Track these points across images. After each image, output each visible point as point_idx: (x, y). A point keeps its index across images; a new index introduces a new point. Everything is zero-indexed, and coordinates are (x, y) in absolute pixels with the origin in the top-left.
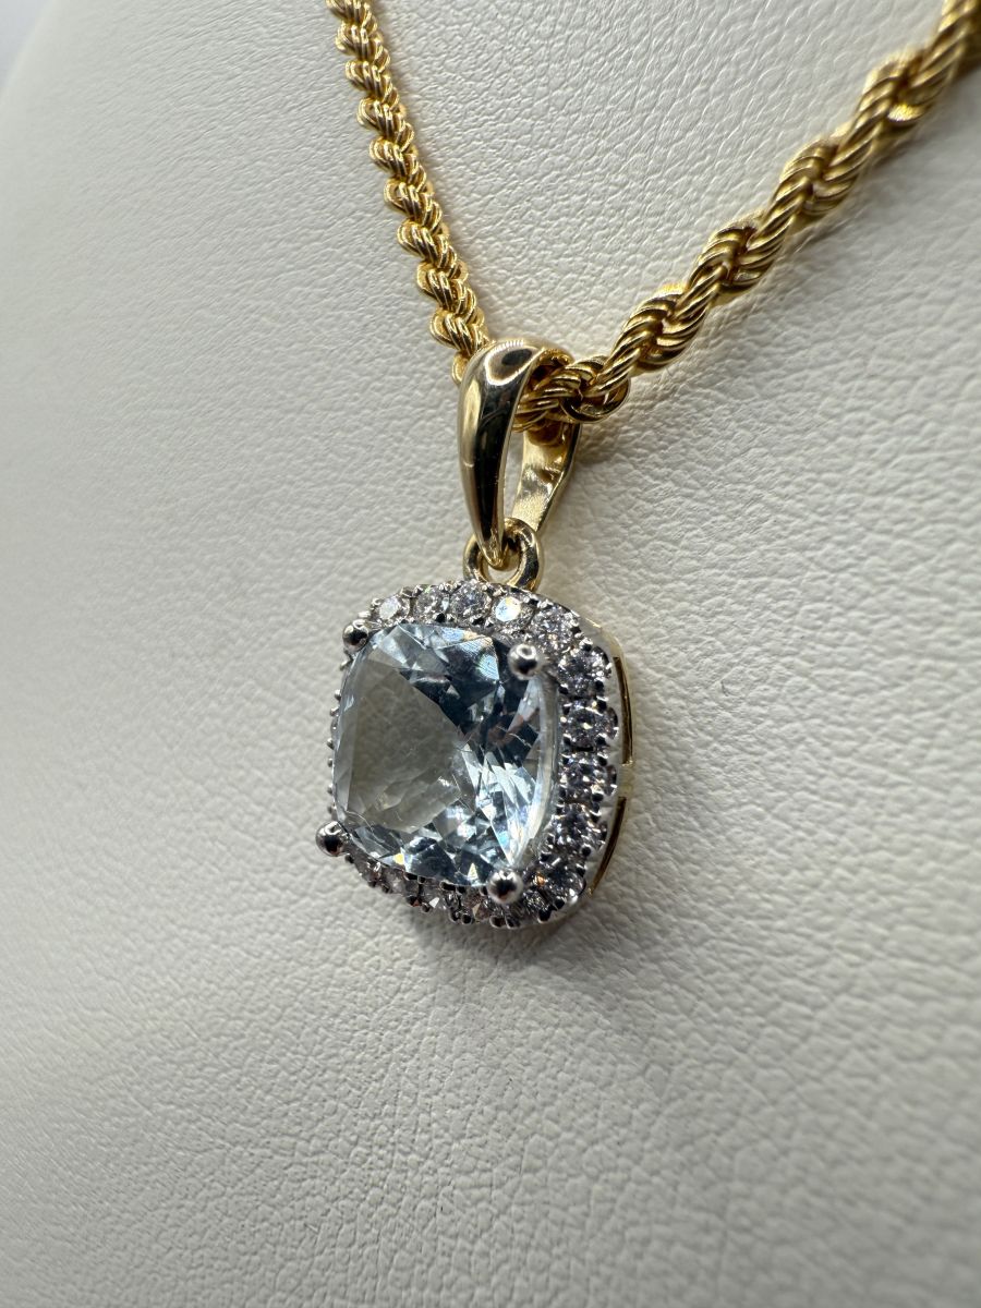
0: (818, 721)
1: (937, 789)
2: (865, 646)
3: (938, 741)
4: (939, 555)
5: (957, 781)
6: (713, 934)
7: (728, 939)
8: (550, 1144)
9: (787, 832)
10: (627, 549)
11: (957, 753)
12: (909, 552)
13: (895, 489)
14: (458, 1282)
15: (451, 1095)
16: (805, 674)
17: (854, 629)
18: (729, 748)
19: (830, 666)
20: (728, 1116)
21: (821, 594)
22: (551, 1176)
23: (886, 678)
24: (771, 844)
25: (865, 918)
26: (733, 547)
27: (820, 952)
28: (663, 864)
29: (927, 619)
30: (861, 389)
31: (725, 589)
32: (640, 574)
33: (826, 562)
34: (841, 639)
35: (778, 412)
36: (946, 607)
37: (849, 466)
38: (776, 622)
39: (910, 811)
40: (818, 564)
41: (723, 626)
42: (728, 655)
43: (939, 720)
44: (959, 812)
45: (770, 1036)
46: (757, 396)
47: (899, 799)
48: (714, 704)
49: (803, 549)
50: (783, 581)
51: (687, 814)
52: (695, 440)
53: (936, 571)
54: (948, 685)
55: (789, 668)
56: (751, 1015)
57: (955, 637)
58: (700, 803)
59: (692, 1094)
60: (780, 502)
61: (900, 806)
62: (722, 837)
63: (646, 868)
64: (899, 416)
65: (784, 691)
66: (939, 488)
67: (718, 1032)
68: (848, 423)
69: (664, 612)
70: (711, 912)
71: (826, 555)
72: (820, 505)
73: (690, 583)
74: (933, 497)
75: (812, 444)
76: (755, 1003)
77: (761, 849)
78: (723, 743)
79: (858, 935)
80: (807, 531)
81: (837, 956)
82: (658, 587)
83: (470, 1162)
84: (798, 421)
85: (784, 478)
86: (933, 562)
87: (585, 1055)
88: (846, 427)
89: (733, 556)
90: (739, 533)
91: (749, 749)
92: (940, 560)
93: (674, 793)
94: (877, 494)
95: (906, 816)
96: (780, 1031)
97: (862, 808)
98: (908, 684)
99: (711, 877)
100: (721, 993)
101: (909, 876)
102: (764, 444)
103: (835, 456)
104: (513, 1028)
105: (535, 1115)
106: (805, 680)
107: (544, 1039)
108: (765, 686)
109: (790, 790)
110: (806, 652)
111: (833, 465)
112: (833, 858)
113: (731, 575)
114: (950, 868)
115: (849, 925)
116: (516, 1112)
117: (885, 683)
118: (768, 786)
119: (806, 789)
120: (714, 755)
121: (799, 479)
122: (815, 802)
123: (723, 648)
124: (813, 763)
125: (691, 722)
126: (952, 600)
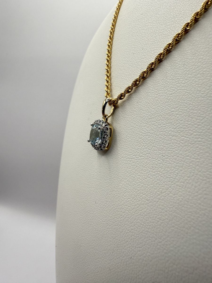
0: (125, 132)
1: (131, 140)
2: (130, 126)
3: (132, 135)
7: (116, 152)
9: (121, 142)
11: (133, 137)
13: (135, 111)
17: (130, 124)
18: (119, 134)
19: (127, 127)
20: (113, 168)
21: (128, 120)
22: (101, 173)
25: (125, 151)
27: (122, 154)
30: (135, 101)
31: (122, 119)
34: (128, 125)
36: (136, 123)
38: (125, 123)
39: (129, 141)
40: (129, 117)
41: (121, 122)
43: (133, 133)
48: (119, 130)
50: (126, 119)
55: (125, 127)
60: (127, 111)
64: (137, 104)
65: (124, 129)
69: (118, 120)
72: (130, 112)
73: (120, 118)
75: (131, 106)
77: (120, 144)
80: (129, 114)
82: (118, 118)
83: (96, 172)
84: (130, 103)
85: (128, 109)
86: (136, 118)
87: (105, 162)
88: (133, 104)
89: (123, 116)
90: (124, 114)
91: (121, 134)
96: (118, 161)
97: (127, 141)
98: (132, 130)
100: (115, 157)
101: (128, 147)
107: (103, 160)
109: (122, 139)
111: (132, 108)
112: (124, 145)
114: (131, 147)
116: (100, 167)
117: (130, 129)
122: (124, 140)
123: (121, 125)
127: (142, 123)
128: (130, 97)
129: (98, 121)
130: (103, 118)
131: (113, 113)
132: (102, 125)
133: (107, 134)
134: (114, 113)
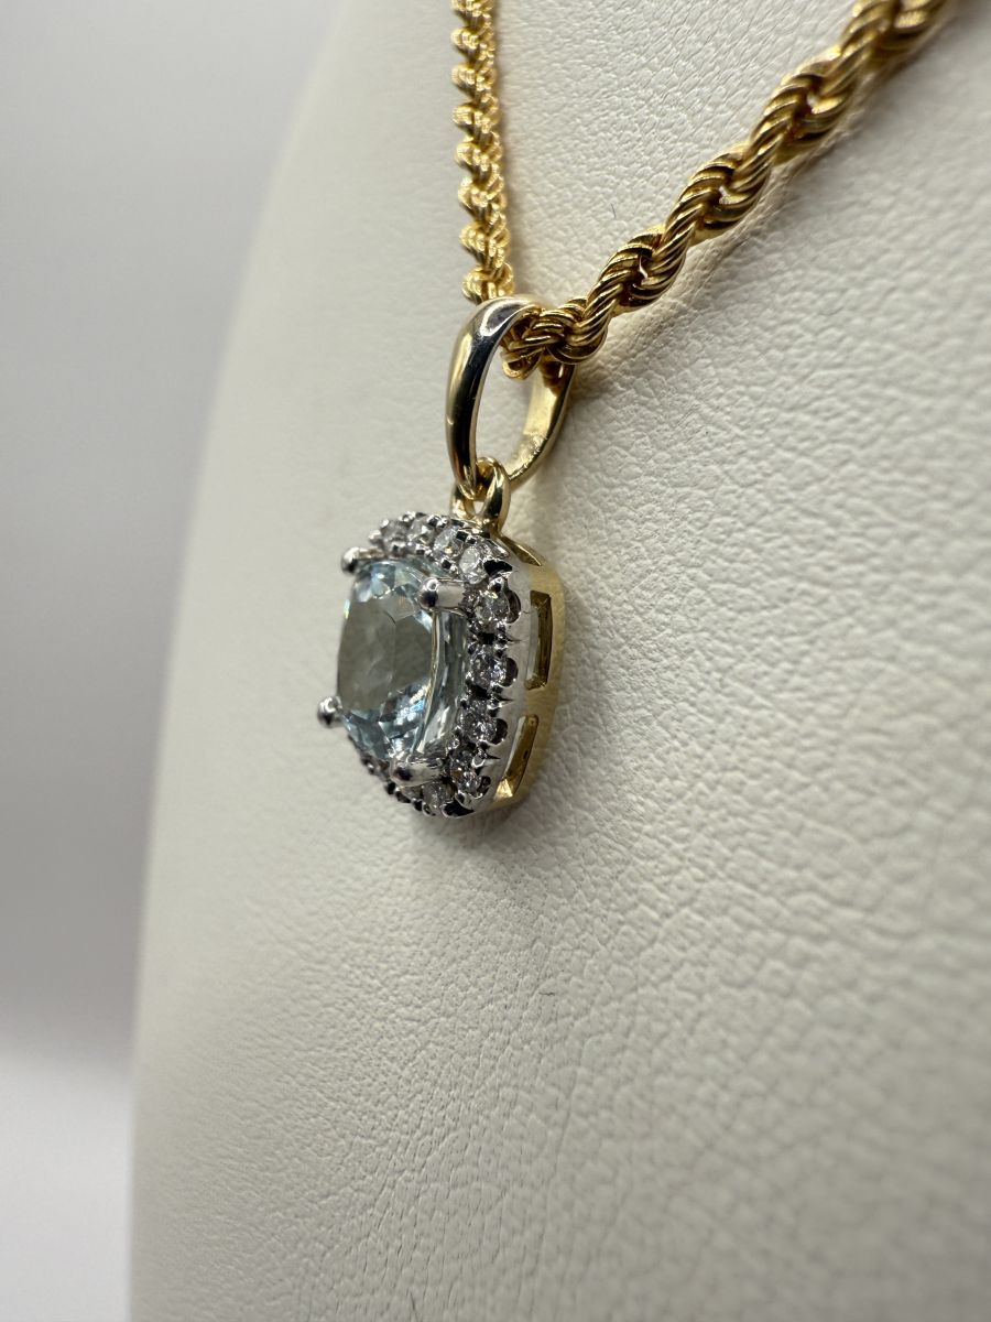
0: (705, 635)
1: (791, 716)
2: (755, 564)
3: (802, 668)
4: (833, 476)
5: (810, 711)
6: (597, 827)
7: (607, 835)
8: (461, 994)
9: (666, 740)
10: (591, 453)
11: (815, 683)
12: (806, 472)
13: (806, 405)
14: (389, 1101)
15: (405, 934)
16: (704, 587)
17: (751, 546)
18: (635, 652)
19: (724, 582)
21: (729, 509)
22: (460, 1024)
23: (768, 599)
24: (653, 751)
26: (668, 456)
28: (571, 755)
29: (811, 542)
30: (796, 301)
31: (656, 497)
32: (597, 477)
33: (738, 477)
34: (737, 554)
35: (726, 323)
36: (831, 531)
37: (772, 381)
38: (690, 533)
39: (766, 735)
40: (732, 478)
41: (649, 533)
42: (649, 561)
43: (805, 647)
44: (807, 743)
45: (625, 934)
46: (712, 307)
47: (759, 722)
48: (630, 608)
49: (723, 462)
50: (702, 493)
51: (595, 711)
52: (658, 349)
53: (828, 492)
54: (818, 612)
55: (692, 579)
56: (616, 911)
57: (832, 563)
58: (606, 701)
59: (561, 975)
60: (712, 414)
61: (758, 728)
62: (618, 737)
63: (560, 756)
64: (823, 330)
65: (685, 601)
66: (844, 406)
67: (587, 921)
68: (779, 336)
69: (608, 515)
70: (599, 807)
71: (739, 470)
72: (743, 419)
73: (631, 489)
74: (838, 415)
75: (748, 356)
76: (619, 900)
77: (644, 753)
78: (631, 646)
79: (706, 851)
80: (728, 445)
81: (688, 868)
82: (607, 491)
84: (740, 332)
85: (720, 390)
86: (825, 483)
87: (494, 920)
88: (778, 340)
89: (668, 465)
90: (676, 443)
91: (650, 655)
92: (832, 482)
93: (590, 688)
94: (792, 409)
95: (763, 740)
96: (633, 932)
98: (784, 607)
99: (604, 773)
102: (710, 356)
103: (763, 369)
104: (451, 884)
105: (454, 965)
106: (702, 592)
107: (470, 899)
108: (672, 596)
109: (675, 699)
110: (709, 565)
111: (760, 378)
112: (698, 771)
113: (663, 484)
114: (791, 800)
115: (700, 839)
116: (443, 958)
117: (766, 604)
118: (658, 693)
119: (686, 700)
120: (623, 657)
121: (730, 392)
122: (691, 714)
123: (646, 554)
124: (696, 676)
125: (612, 623)
126: (836, 524)
127: (915, 527)
128: (733, 276)
129: (407, 525)
130: (458, 495)
131: (554, 447)
132: (458, 560)
133: (511, 651)
134: (563, 445)
